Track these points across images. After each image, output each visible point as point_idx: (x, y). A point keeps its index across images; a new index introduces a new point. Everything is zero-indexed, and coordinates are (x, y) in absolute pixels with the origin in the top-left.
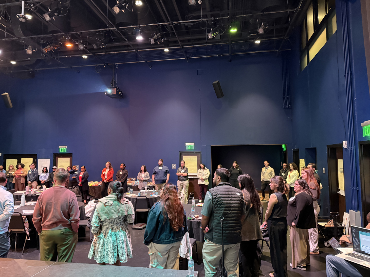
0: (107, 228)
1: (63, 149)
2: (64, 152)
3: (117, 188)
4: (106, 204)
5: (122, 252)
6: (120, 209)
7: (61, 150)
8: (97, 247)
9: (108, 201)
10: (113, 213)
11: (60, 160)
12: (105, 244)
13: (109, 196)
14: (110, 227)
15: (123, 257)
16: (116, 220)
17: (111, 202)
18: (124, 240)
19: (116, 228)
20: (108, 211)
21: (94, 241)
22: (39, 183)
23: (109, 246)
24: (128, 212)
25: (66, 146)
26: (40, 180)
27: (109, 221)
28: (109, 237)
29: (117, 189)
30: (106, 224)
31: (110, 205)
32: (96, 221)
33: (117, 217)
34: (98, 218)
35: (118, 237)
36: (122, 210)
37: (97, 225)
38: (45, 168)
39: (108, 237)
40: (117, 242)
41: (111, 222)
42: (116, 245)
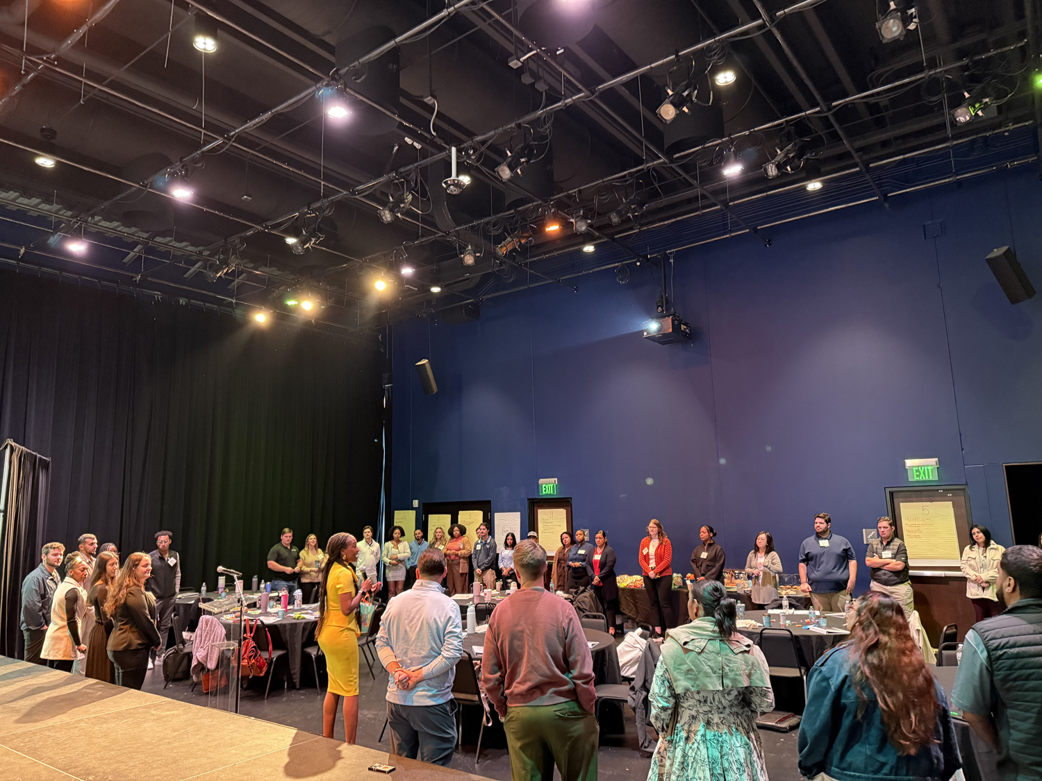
0: (694, 718)
2: (550, 495)
3: (714, 601)
4: (686, 647)
6: (727, 666)
7: (544, 489)
8: (666, 769)
9: (692, 637)
10: (707, 675)
11: (543, 515)
12: (688, 765)
13: (696, 622)
14: (701, 715)
16: (716, 698)
17: (700, 642)
18: (742, 761)
19: (719, 722)
20: (693, 667)
21: (660, 748)
23: (701, 773)
24: (753, 678)
25: (556, 479)
26: (501, 566)
27: (697, 697)
28: (699, 744)
29: (716, 604)
30: (689, 703)
31: (700, 651)
32: (661, 692)
33: (721, 689)
34: (666, 683)
35: (726, 750)
36: (735, 669)
37: (666, 705)
39: (696, 745)
40: (722, 764)
41: (702, 700)
42: (719, 772)
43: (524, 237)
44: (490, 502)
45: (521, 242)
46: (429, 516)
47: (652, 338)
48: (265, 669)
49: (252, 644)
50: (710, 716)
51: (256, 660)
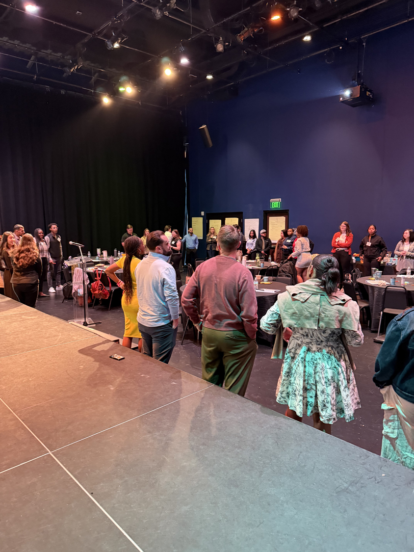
0: (299, 345)
1: (276, 204)
2: (276, 208)
4: (294, 297)
5: (324, 401)
6: (324, 313)
7: (273, 205)
9: (300, 291)
11: (272, 220)
14: (304, 344)
15: (324, 412)
16: (315, 334)
17: (305, 295)
19: (316, 350)
20: (297, 311)
22: (245, 252)
24: (344, 323)
25: (280, 199)
26: (247, 248)
27: (301, 332)
29: (325, 271)
31: (304, 301)
35: (318, 369)
36: (329, 316)
38: (252, 232)
40: (315, 378)
41: (305, 334)
42: (312, 382)
43: (256, 27)
44: (242, 212)
45: (254, 31)
46: (210, 220)
47: (345, 102)
48: (108, 296)
49: (100, 283)
50: (310, 345)
51: (103, 291)
